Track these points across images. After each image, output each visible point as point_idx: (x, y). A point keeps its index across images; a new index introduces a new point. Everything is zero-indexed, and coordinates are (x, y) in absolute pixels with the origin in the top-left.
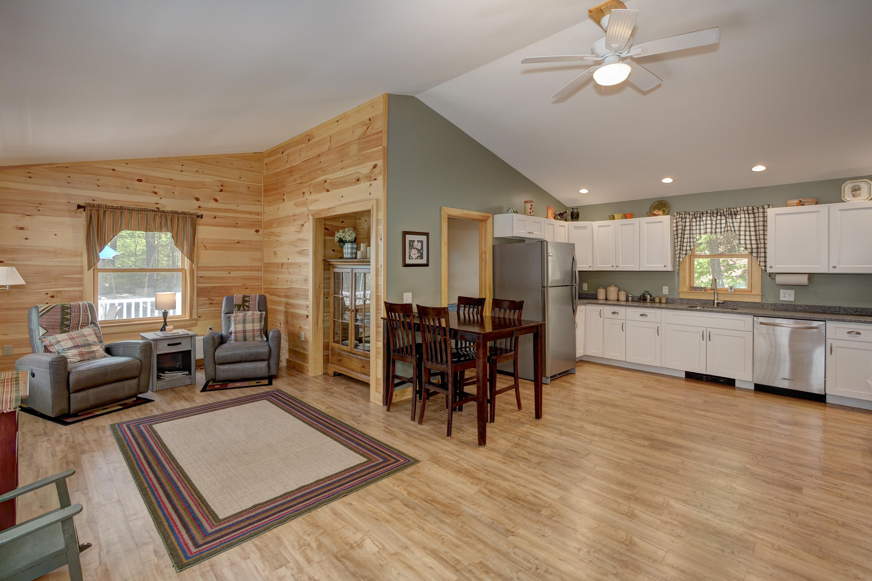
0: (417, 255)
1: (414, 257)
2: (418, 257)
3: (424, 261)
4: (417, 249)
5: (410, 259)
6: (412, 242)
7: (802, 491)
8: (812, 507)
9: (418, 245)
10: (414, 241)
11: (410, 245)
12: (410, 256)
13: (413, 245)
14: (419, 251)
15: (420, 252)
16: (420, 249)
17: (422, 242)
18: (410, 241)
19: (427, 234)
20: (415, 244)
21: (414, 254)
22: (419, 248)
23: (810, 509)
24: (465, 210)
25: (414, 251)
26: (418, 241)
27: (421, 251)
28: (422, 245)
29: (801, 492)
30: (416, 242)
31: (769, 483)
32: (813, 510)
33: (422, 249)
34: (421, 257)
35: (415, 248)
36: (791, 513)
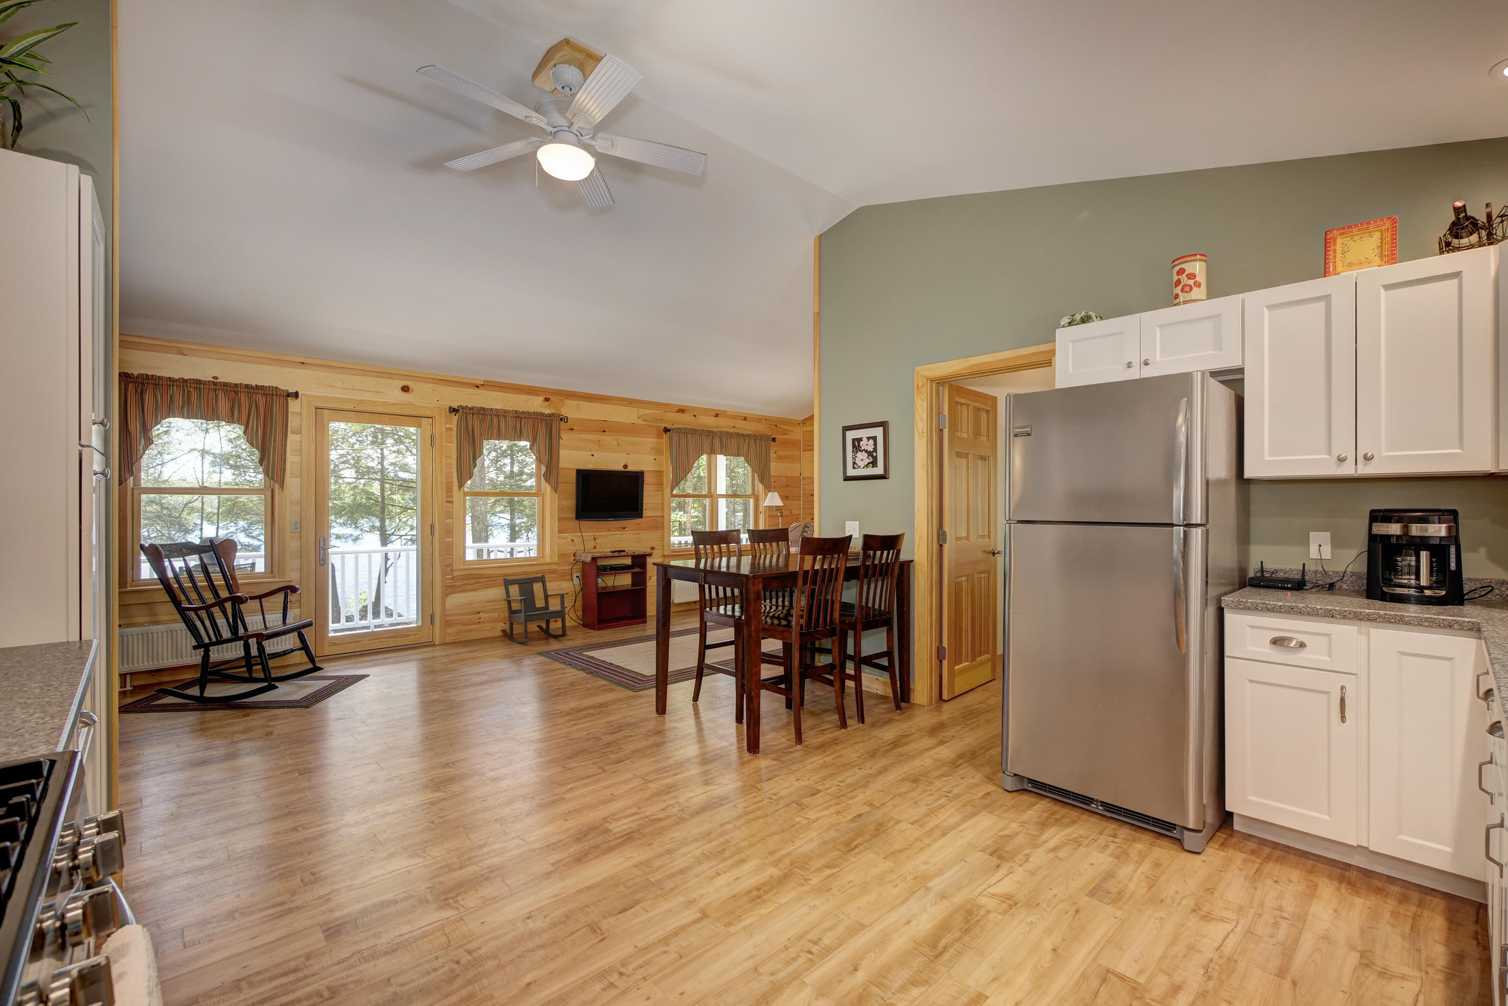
0: (867, 461)
1: (861, 464)
2: (869, 463)
3: (879, 470)
4: (866, 451)
5: (854, 468)
6: (857, 442)
7: (323, 932)
8: (290, 911)
9: (867, 445)
10: (860, 440)
11: (854, 446)
12: (854, 463)
13: (859, 446)
14: (870, 454)
15: (872, 456)
16: (872, 450)
17: (875, 439)
18: (854, 440)
19: (884, 425)
20: (863, 444)
21: (862, 460)
22: (871, 448)
23: (291, 905)
24: (971, 359)
25: (860, 455)
26: (869, 438)
27: (875, 454)
28: (875, 444)
29: (324, 928)
30: (865, 440)
31: (382, 903)
32: (286, 907)
33: (875, 450)
34: (874, 464)
35: (864, 450)
36: (312, 877)
